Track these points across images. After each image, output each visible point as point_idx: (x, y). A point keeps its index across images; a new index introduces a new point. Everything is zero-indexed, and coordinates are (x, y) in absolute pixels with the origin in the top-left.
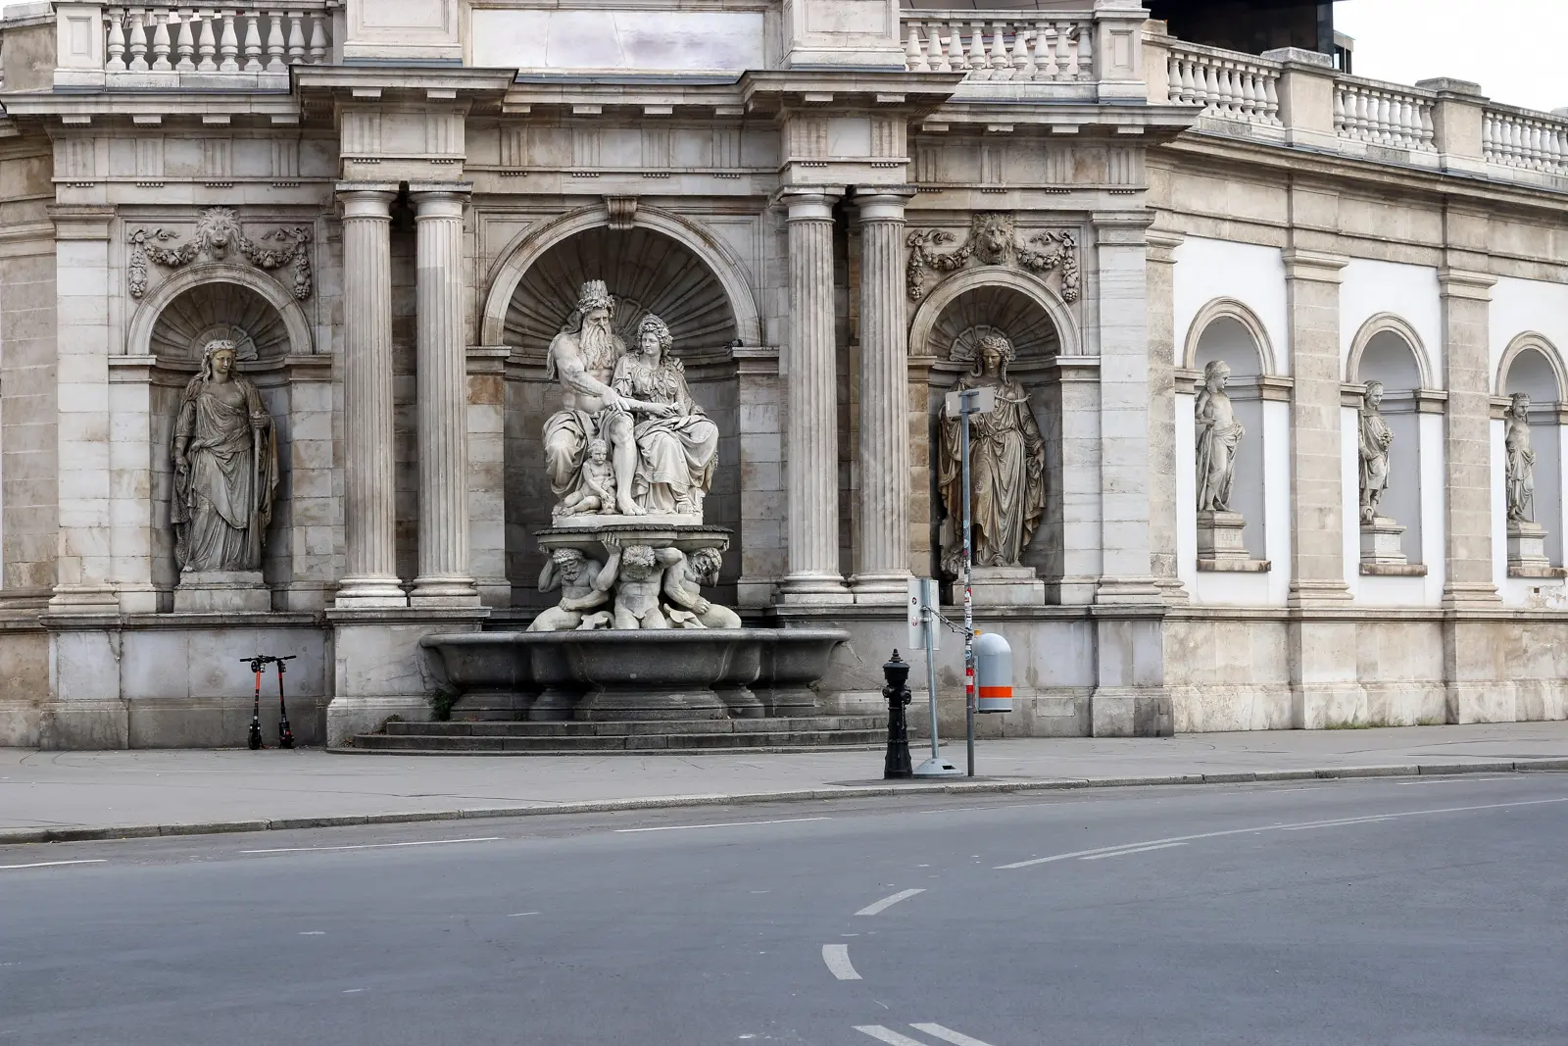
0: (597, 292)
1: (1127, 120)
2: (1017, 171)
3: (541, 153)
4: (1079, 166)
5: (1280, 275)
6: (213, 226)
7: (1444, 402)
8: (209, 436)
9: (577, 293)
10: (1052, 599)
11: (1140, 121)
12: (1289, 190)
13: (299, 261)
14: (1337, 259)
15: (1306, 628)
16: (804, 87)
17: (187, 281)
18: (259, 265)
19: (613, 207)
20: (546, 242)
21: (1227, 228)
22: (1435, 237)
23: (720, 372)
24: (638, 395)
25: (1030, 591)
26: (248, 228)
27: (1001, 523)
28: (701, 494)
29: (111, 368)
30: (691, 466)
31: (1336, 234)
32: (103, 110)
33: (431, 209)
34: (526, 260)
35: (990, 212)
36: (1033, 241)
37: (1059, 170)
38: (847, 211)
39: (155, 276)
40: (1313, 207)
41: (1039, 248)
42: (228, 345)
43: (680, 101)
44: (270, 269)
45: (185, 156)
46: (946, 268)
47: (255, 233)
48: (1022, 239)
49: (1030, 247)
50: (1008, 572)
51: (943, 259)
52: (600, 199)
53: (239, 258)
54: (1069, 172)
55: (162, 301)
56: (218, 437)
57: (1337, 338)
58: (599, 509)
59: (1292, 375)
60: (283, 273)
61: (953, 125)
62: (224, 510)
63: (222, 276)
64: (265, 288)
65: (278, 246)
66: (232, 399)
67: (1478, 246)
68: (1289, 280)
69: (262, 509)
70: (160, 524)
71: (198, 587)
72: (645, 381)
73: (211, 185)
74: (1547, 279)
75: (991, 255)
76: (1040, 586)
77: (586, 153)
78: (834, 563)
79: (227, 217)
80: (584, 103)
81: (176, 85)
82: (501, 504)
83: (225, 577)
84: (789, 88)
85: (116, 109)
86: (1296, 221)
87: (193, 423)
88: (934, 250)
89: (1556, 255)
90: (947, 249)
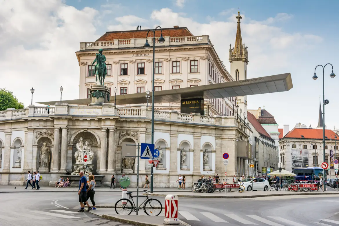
0: (81, 139)
1: (142, 120)
2: (131, 125)
3: (77, 124)
4: (138, 125)
5: (169, 136)
6: (44, 131)
7: (194, 150)
8: (43, 153)
9: (79, 139)
10: (134, 172)
11: (144, 120)
12: (171, 126)
13: (53, 135)
14: (177, 134)
15: (171, 176)
16: (102, 117)
17: (41, 136)
18: (49, 135)
19: (84, 129)
20: (77, 133)
21: (161, 131)
22: (193, 131)
23: (96, 147)
24: (85, 150)
25: (131, 171)
26: (48, 131)
27: (129, 164)
28: (91, 160)
29: (33, 146)
30: (90, 158)
31: (177, 131)
32: (32, 119)
33: (63, 130)
34: (75, 135)
35: (128, 130)
36: (133, 133)
37: (136, 125)
38: (108, 130)
39: (38, 136)
40: (173, 128)
41: (134, 134)
42: (46, 143)
43: (91, 118)
44: (50, 135)
45: (42, 123)
46: (124, 136)
47: (49, 131)
48: (132, 133)
49: (133, 134)
50: (129, 169)
51: (123, 135)
52: (83, 129)
53: (47, 134)
54: (137, 125)
55: (39, 139)
56: (44, 153)
57: (177, 143)
58: (79, 162)
59: (170, 148)
60: (52, 136)
61: (123, 121)
62: (44, 161)
63: (45, 136)
64: (50, 137)
65: (51, 133)
66: (46, 149)
67: (199, 132)
68: (170, 136)
69: (49, 161)
70: (38, 162)
71: (41, 169)
72: (85, 148)
73: (44, 126)
74: (210, 136)
75: (128, 135)
76: (132, 171)
77: (81, 124)
78: (105, 168)
79: (46, 130)
80: (81, 119)
81: (41, 116)
82: (71, 161)
83: (44, 168)
84: (100, 117)
85: (34, 119)
86: (171, 130)
87: (42, 152)
88: (122, 134)
89: (212, 132)
90: (123, 134)
